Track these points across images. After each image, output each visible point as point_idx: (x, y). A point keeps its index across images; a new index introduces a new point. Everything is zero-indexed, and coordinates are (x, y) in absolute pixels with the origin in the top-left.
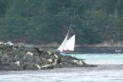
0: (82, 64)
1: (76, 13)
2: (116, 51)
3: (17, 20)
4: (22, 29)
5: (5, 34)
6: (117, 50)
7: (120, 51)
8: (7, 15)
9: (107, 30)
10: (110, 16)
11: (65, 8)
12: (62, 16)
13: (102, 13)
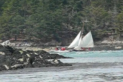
0: (58, 62)
1: (74, 10)
2: (116, 48)
3: (15, 18)
4: (20, 28)
5: (2, 33)
6: (117, 46)
7: (120, 47)
8: (4, 13)
9: (106, 27)
10: (109, 12)
11: (63, 5)
12: (60, 13)
13: (101, 10)
